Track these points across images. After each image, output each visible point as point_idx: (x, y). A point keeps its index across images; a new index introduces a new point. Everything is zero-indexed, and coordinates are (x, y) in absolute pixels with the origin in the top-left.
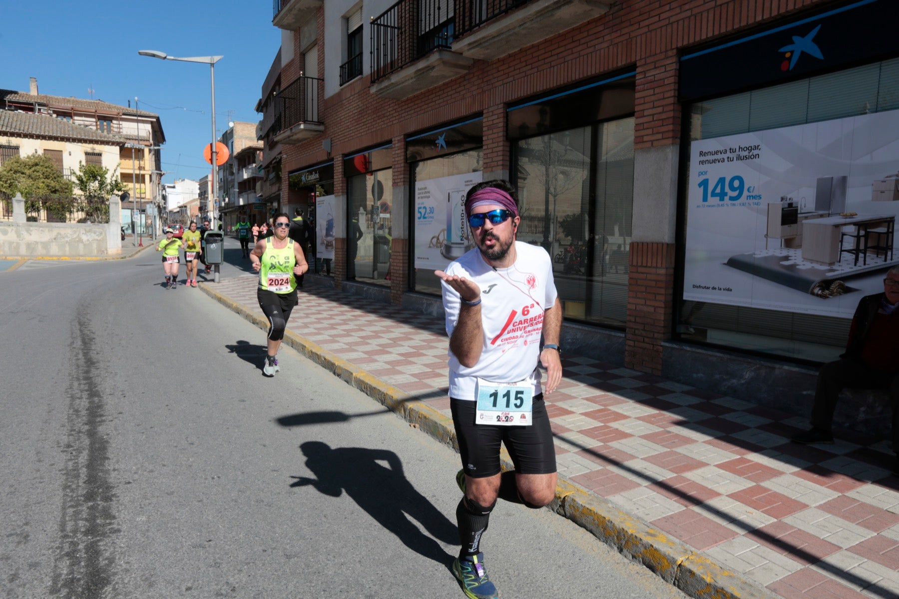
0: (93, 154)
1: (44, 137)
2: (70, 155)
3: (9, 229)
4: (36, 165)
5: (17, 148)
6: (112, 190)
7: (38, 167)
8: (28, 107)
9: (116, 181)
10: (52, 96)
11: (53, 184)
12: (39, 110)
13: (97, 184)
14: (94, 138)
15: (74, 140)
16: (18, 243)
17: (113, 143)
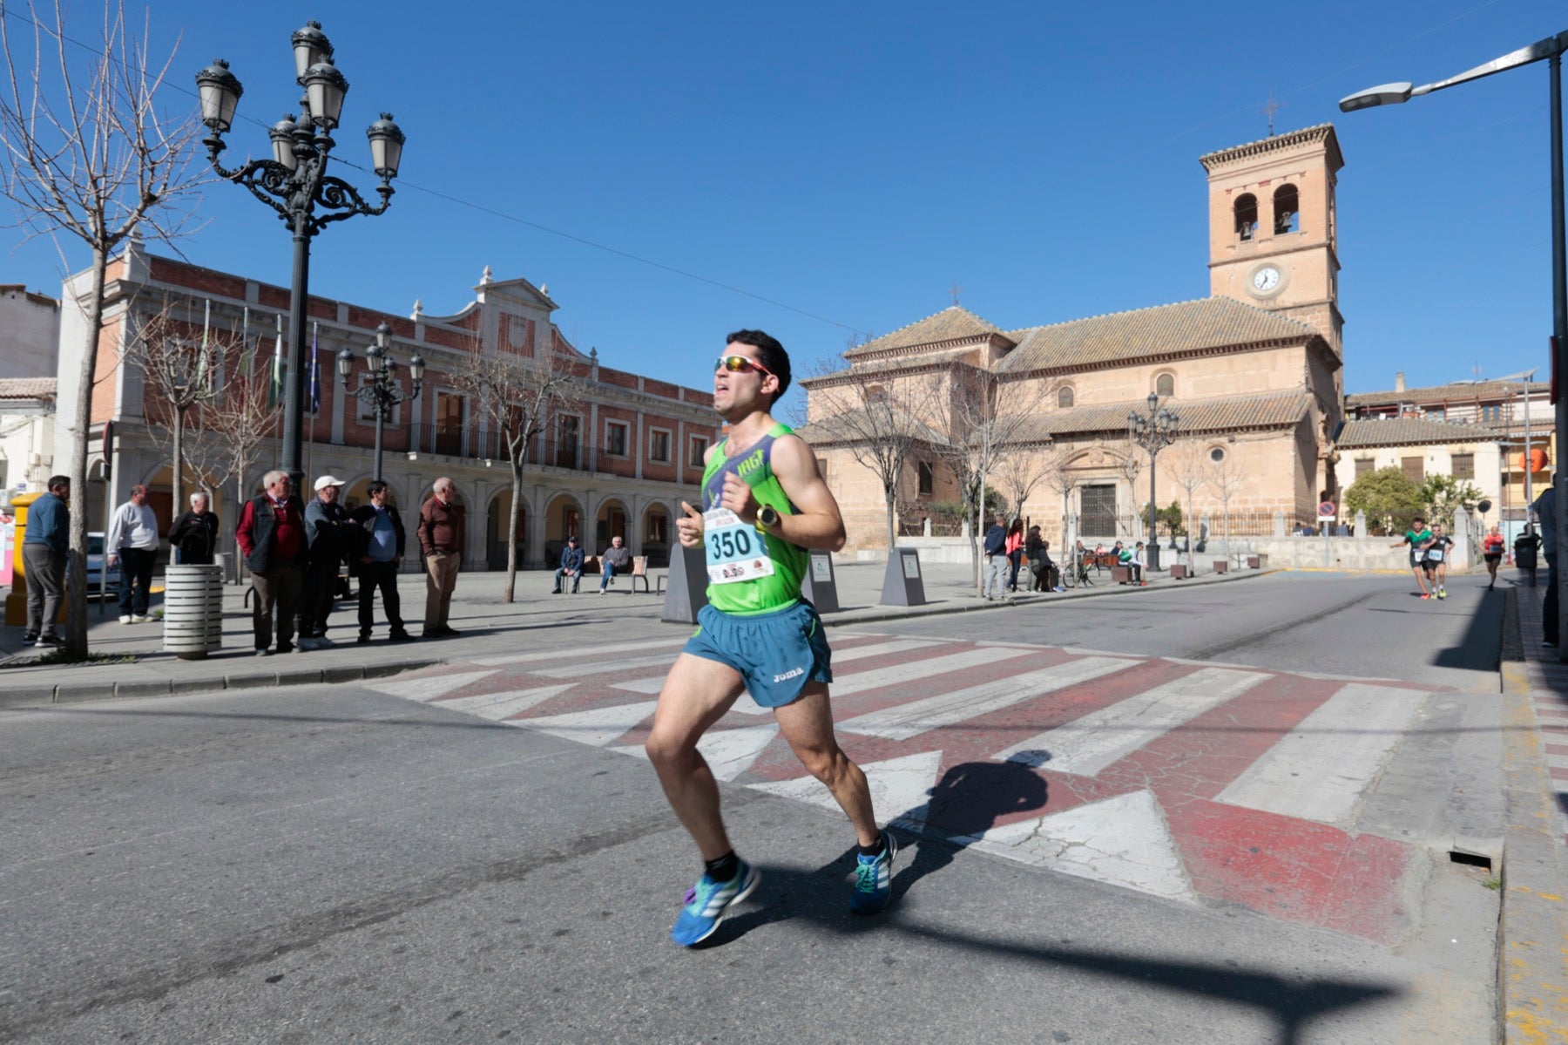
0: (1462, 456)
1: (1402, 444)
2: (1432, 459)
3: (1350, 544)
4: (1387, 478)
5: (1372, 460)
6: (1463, 499)
7: (1387, 481)
8: (1391, 410)
9: (1468, 489)
10: (1422, 388)
11: (1403, 496)
12: (1405, 409)
13: (1444, 494)
14: (1464, 437)
15: (1438, 442)
16: (1358, 559)
17: (1490, 439)
